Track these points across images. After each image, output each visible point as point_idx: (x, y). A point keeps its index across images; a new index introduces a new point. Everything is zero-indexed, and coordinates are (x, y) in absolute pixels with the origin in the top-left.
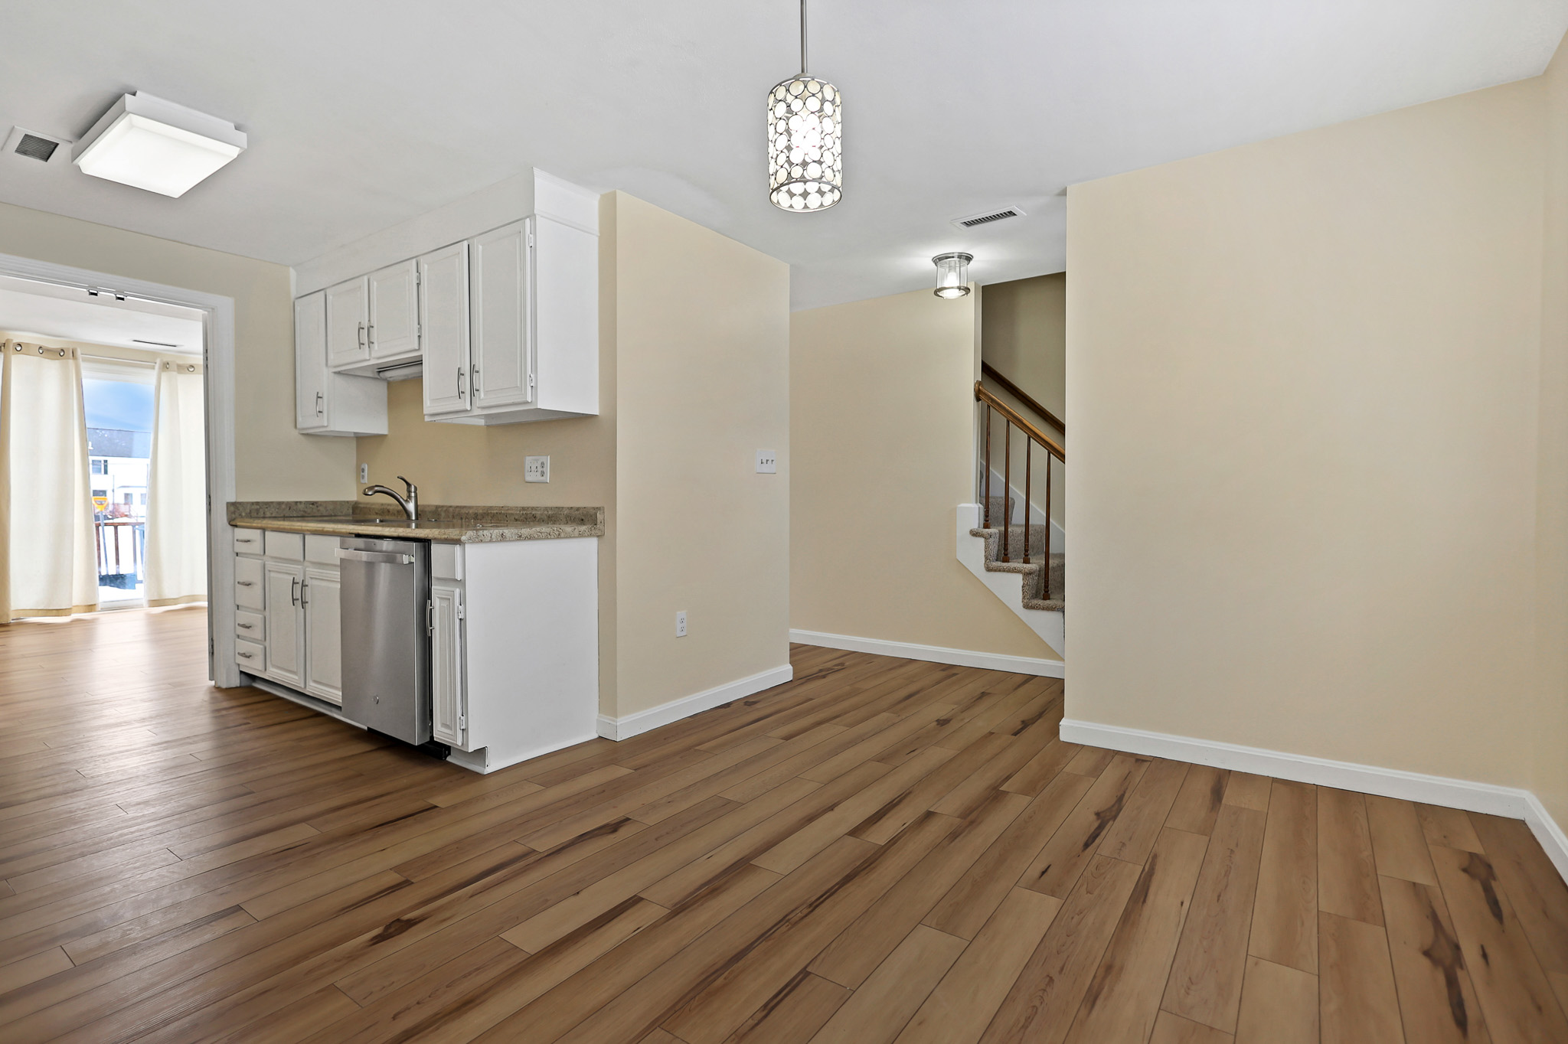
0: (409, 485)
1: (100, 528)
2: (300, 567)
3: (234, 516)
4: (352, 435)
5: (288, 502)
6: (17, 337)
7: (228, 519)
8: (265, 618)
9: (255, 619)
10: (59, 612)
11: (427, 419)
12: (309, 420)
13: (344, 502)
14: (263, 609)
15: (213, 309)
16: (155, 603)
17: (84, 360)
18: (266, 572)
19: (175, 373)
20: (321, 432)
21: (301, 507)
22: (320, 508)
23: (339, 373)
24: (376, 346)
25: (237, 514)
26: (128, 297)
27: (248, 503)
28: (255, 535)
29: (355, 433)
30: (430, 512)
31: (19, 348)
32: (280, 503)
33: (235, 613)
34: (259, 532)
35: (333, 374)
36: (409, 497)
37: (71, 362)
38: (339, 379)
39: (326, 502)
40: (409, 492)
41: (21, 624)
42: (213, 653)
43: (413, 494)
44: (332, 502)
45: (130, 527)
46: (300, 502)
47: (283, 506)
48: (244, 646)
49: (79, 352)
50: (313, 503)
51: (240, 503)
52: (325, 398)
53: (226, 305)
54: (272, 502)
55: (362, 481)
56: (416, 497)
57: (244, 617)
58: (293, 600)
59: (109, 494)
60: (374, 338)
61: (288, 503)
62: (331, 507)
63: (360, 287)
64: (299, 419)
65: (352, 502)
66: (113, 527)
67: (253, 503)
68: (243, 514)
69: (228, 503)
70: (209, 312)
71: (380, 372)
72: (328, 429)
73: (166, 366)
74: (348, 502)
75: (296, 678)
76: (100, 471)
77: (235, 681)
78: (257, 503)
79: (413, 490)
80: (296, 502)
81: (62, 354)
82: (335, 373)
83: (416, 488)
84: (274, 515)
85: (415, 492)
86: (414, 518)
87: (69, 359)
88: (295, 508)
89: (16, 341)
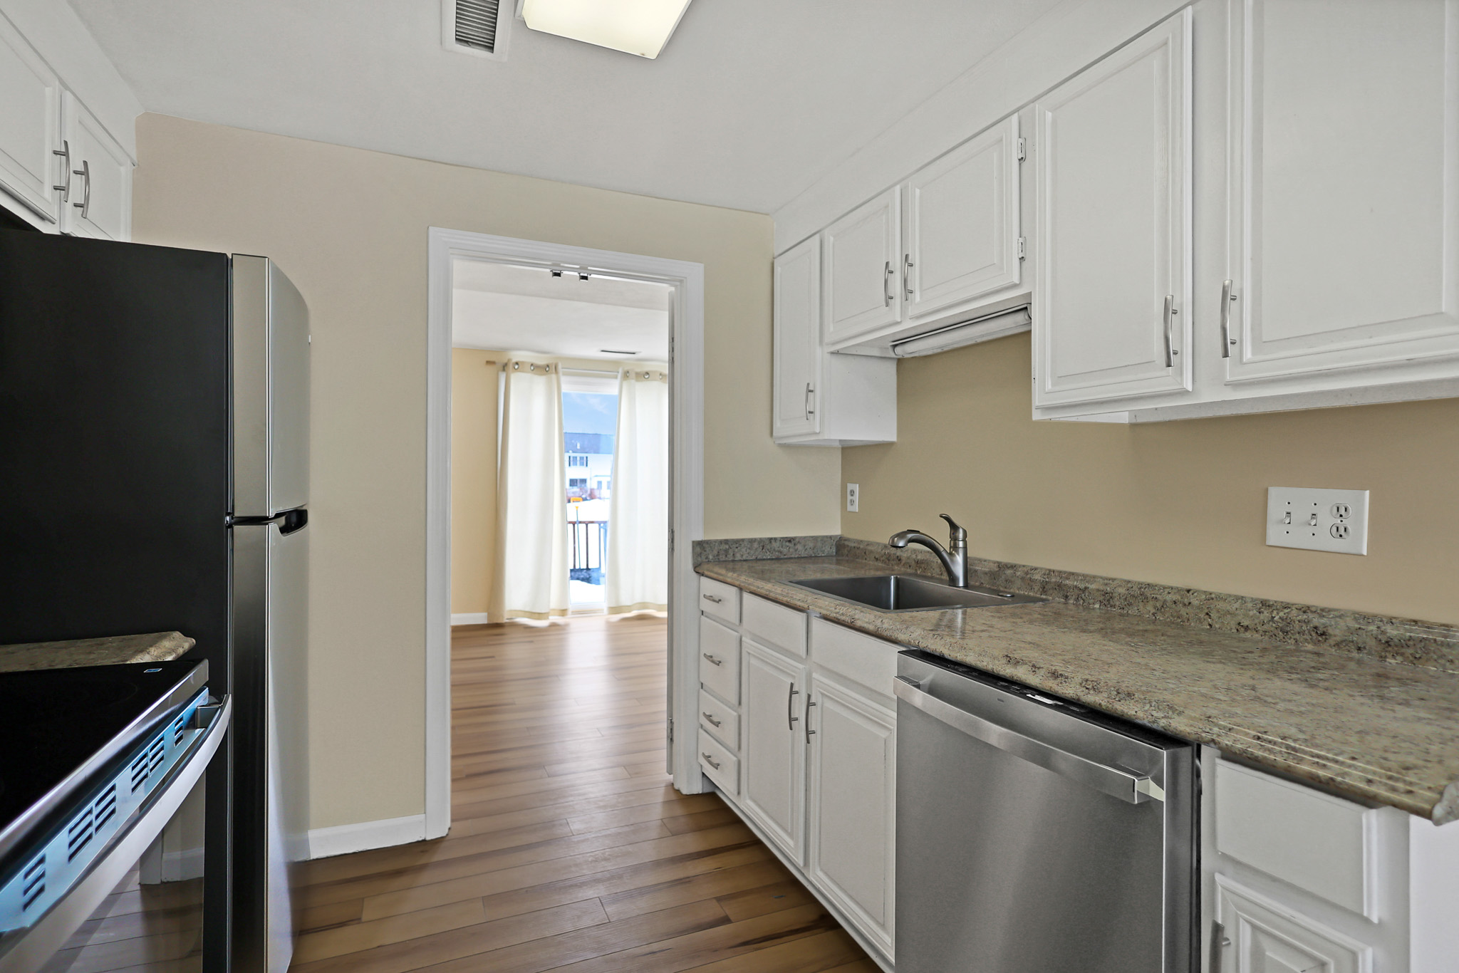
0: (954, 527)
1: (576, 525)
2: (801, 666)
3: (699, 559)
4: (837, 444)
5: (760, 539)
6: (517, 356)
7: (694, 564)
8: (740, 717)
9: (728, 715)
10: (539, 616)
11: (1037, 416)
12: (791, 427)
13: (827, 537)
14: (737, 703)
15: (681, 281)
16: (615, 610)
17: (565, 374)
18: (744, 654)
19: (633, 381)
20: (804, 441)
21: (776, 545)
22: (799, 547)
23: (836, 353)
24: (917, 296)
25: (703, 557)
26: (593, 276)
27: (716, 541)
28: (729, 593)
29: (840, 441)
30: (986, 573)
31: (516, 367)
32: (752, 541)
33: (699, 691)
34: (734, 590)
35: (829, 355)
36: (955, 547)
37: (554, 376)
38: (837, 363)
39: (805, 537)
40: (954, 539)
41: (514, 625)
42: (672, 740)
43: (961, 544)
44: (812, 537)
45: (597, 525)
46: (775, 539)
47: (756, 545)
48: (708, 745)
49: (560, 366)
50: (790, 540)
51: (707, 542)
52: (818, 392)
53: (695, 273)
54: (743, 540)
55: (850, 508)
56: (965, 548)
57: (710, 704)
58: (791, 719)
59: (588, 482)
60: (914, 284)
61: (761, 541)
62: (811, 545)
63: (887, 207)
64: (777, 424)
65: (837, 536)
66: (584, 525)
67: (721, 542)
68: (711, 557)
69: (693, 542)
70: (676, 286)
71: (895, 346)
72: (820, 437)
73: (626, 375)
74: (831, 537)
75: (791, 843)
76: (583, 465)
77: (697, 788)
78: (726, 541)
79: (961, 535)
80: (770, 539)
81: (547, 369)
82: (832, 353)
83: (965, 532)
84: (744, 558)
85: (964, 540)
86: (961, 584)
87: (552, 373)
88: (768, 547)
89: (514, 360)
